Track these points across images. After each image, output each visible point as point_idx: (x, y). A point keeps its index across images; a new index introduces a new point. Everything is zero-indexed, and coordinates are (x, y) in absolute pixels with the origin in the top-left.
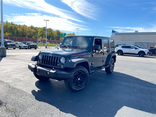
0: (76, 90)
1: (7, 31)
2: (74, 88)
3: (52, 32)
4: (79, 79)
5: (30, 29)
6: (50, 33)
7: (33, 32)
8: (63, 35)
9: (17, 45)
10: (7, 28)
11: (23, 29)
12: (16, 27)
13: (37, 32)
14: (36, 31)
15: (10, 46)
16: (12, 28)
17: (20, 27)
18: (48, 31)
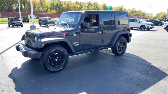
0: (53, 71)
1: (54, 9)
2: (50, 69)
3: (98, 6)
4: (56, 60)
5: (75, 5)
6: (95, 7)
7: (78, 7)
8: (109, 8)
9: (56, 23)
10: (54, 5)
11: (68, 5)
12: (61, 3)
13: (82, 7)
14: (80, 6)
15: (50, 24)
16: (58, 5)
17: (65, 4)
18: (93, 6)
